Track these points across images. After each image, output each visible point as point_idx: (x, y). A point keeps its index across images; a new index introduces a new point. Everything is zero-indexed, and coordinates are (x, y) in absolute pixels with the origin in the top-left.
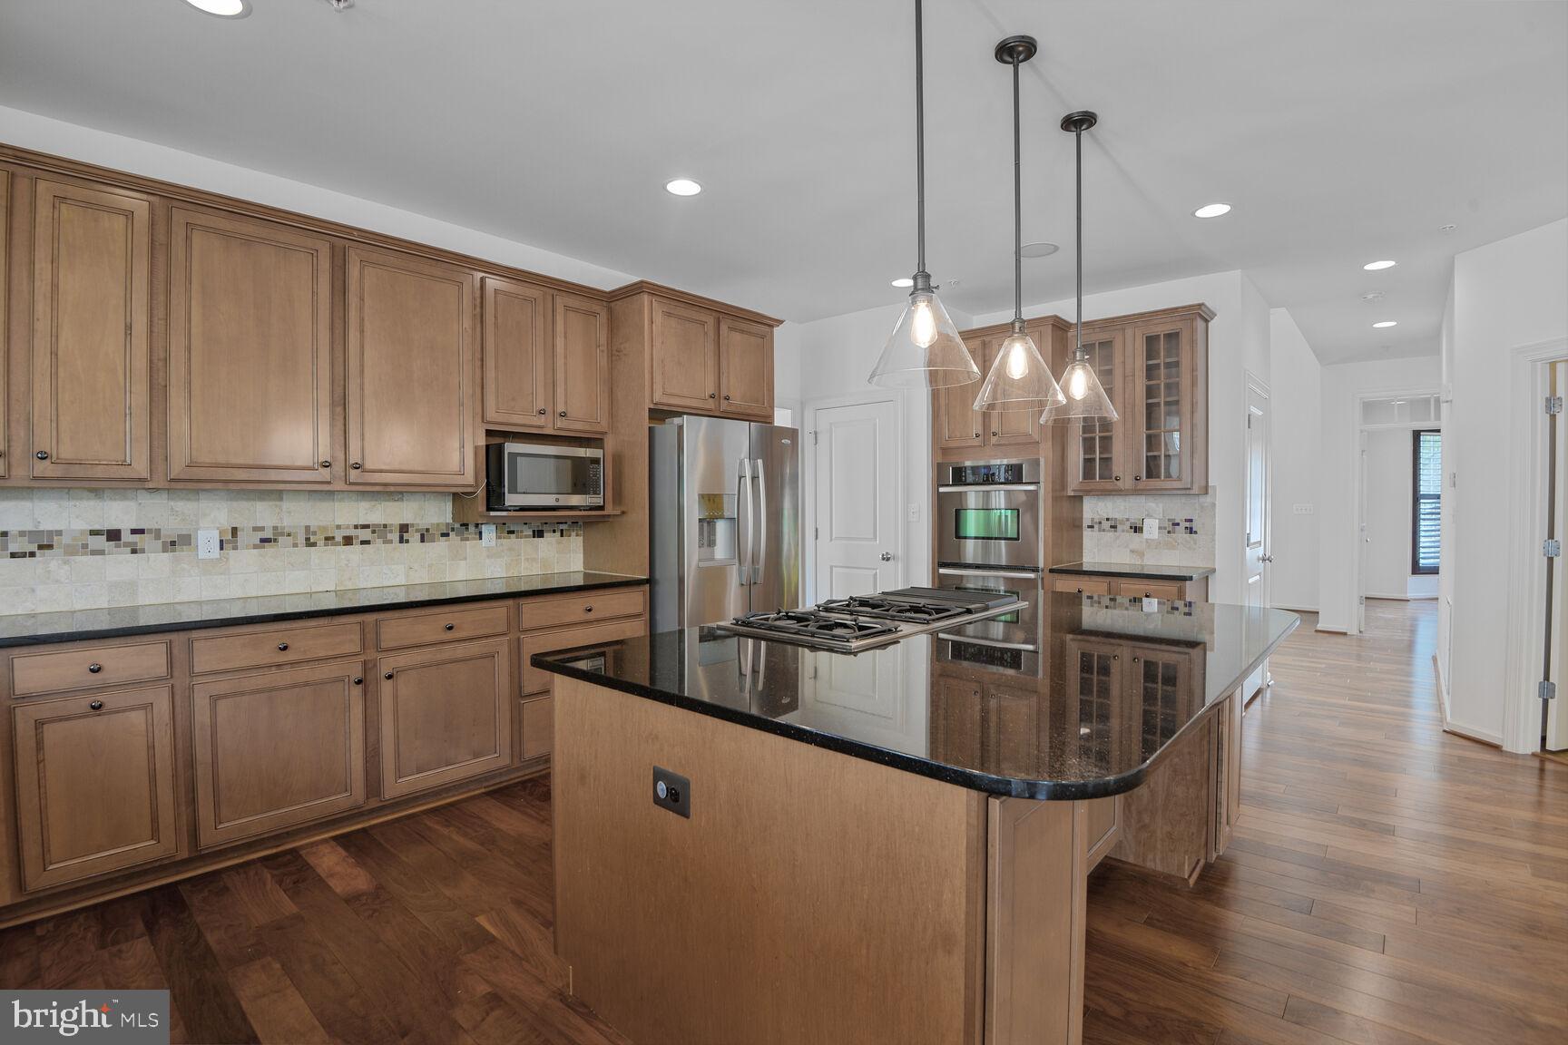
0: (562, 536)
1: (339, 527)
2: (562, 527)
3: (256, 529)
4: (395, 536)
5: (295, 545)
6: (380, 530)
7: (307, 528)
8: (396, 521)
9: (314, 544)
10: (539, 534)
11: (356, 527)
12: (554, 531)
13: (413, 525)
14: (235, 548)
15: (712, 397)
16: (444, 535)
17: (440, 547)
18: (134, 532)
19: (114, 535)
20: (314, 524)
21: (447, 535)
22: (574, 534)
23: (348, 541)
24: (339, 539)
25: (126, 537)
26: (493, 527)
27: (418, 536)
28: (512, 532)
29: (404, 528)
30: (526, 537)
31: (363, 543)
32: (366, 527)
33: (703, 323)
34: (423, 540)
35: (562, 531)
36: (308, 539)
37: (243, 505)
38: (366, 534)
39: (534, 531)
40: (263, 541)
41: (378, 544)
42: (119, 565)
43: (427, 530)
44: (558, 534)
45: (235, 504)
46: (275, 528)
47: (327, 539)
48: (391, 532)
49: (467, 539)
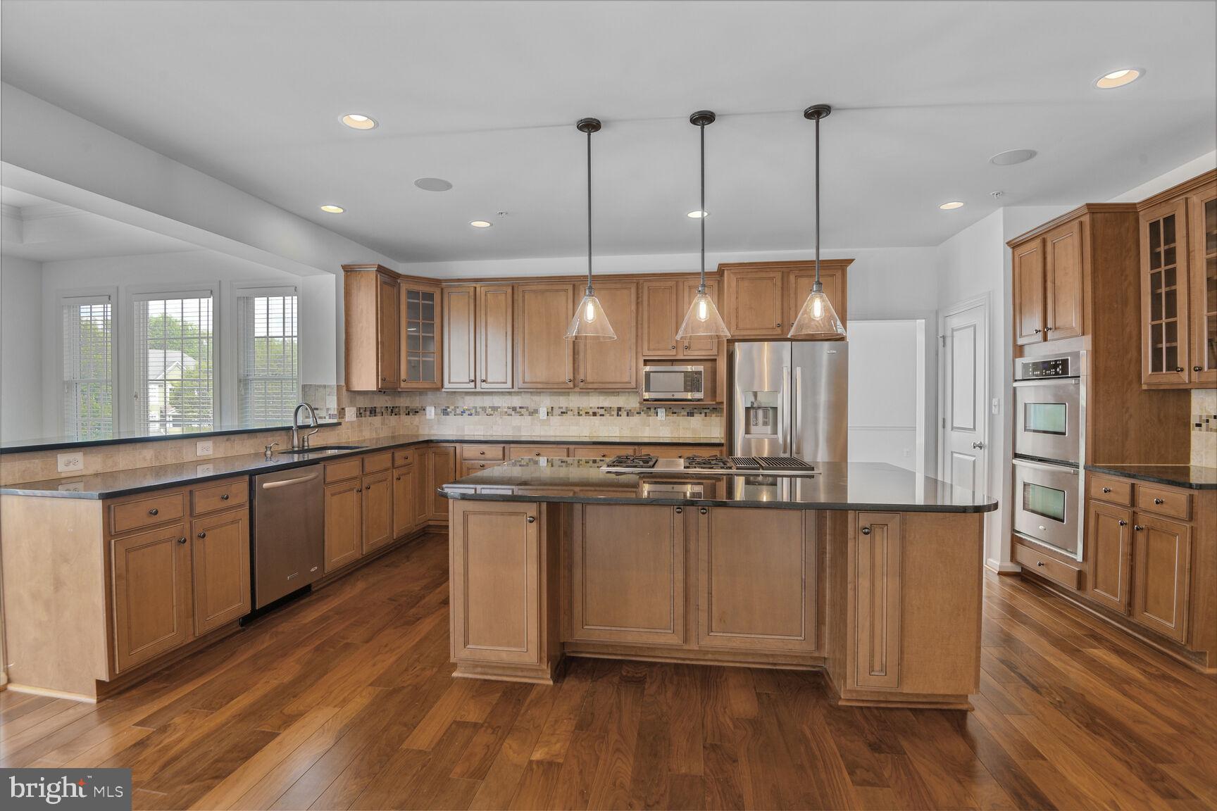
0: (706, 416)
1: (591, 408)
2: (705, 411)
3: (560, 408)
4: (615, 413)
5: (574, 415)
6: (608, 410)
7: (579, 408)
8: (615, 406)
9: (581, 415)
10: (691, 414)
11: (598, 408)
12: (701, 413)
13: (623, 408)
14: (552, 415)
15: (779, 326)
16: (638, 413)
17: (635, 419)
18: (520, 408)
19: (514, 409)
20: (581, 406)
21: (640, 413)
22: (714, 415)
23: (594, 414)
24: (591, 413)
25: (518, 410)
26: (664, 410)
27: (625, 413)
28: (675, 413)
29: (619, 409)
30: (683, 416)
31: (601, 415)
32: (602, 408)
33: (772, 278)
34: (628, 416)
35: (706, 413)
36: (579, 413)
37: (555, 398)
38: (602, 411)
39: (688, 413)
40: (562, 413)
41: (607, 416)
42: (516, 420)
43: (630, 410)
44: (703, 415)
45: (552, 397)
46: (567, 408)
47: (586, 413)
48: (613, 410)
49: (650, 416)
